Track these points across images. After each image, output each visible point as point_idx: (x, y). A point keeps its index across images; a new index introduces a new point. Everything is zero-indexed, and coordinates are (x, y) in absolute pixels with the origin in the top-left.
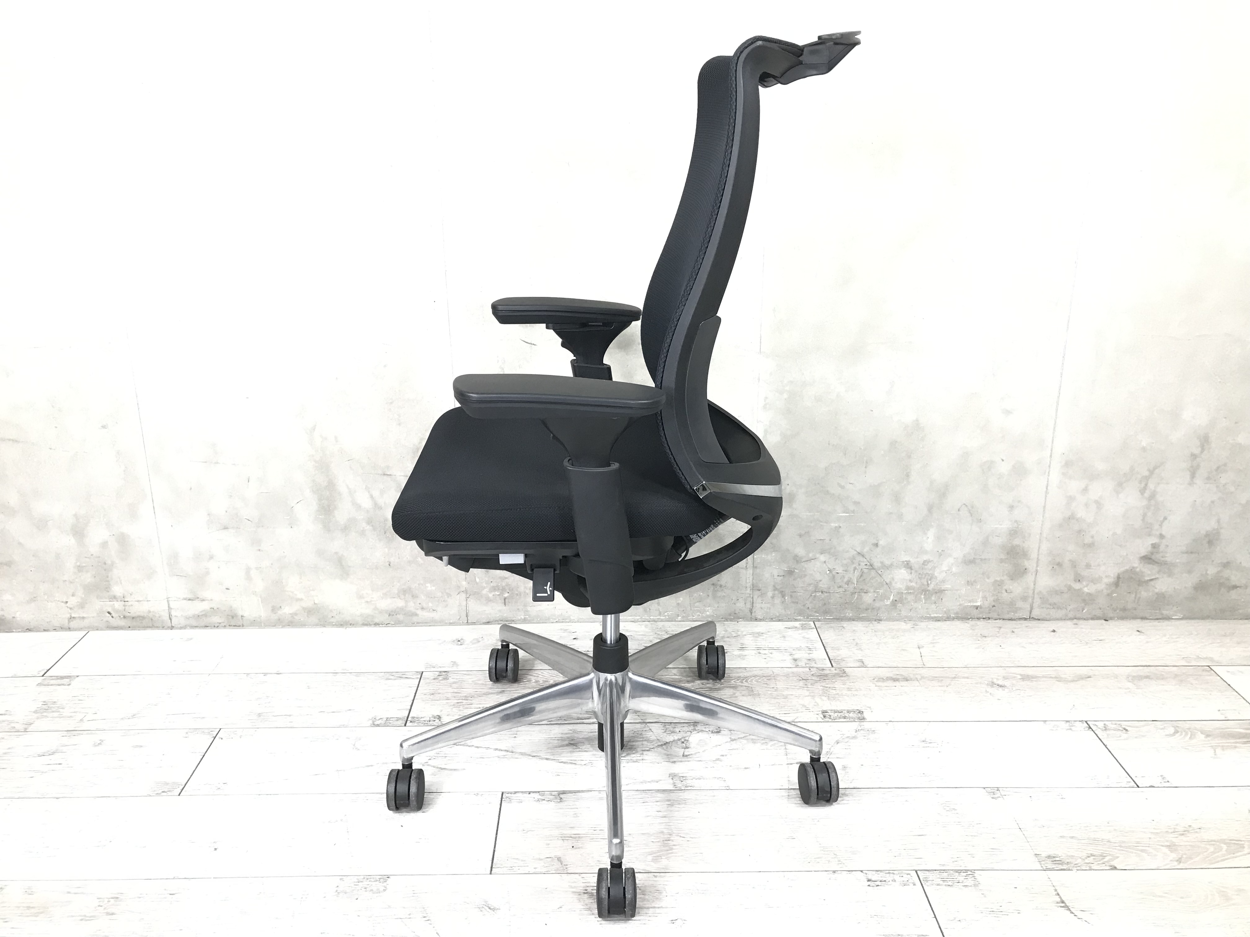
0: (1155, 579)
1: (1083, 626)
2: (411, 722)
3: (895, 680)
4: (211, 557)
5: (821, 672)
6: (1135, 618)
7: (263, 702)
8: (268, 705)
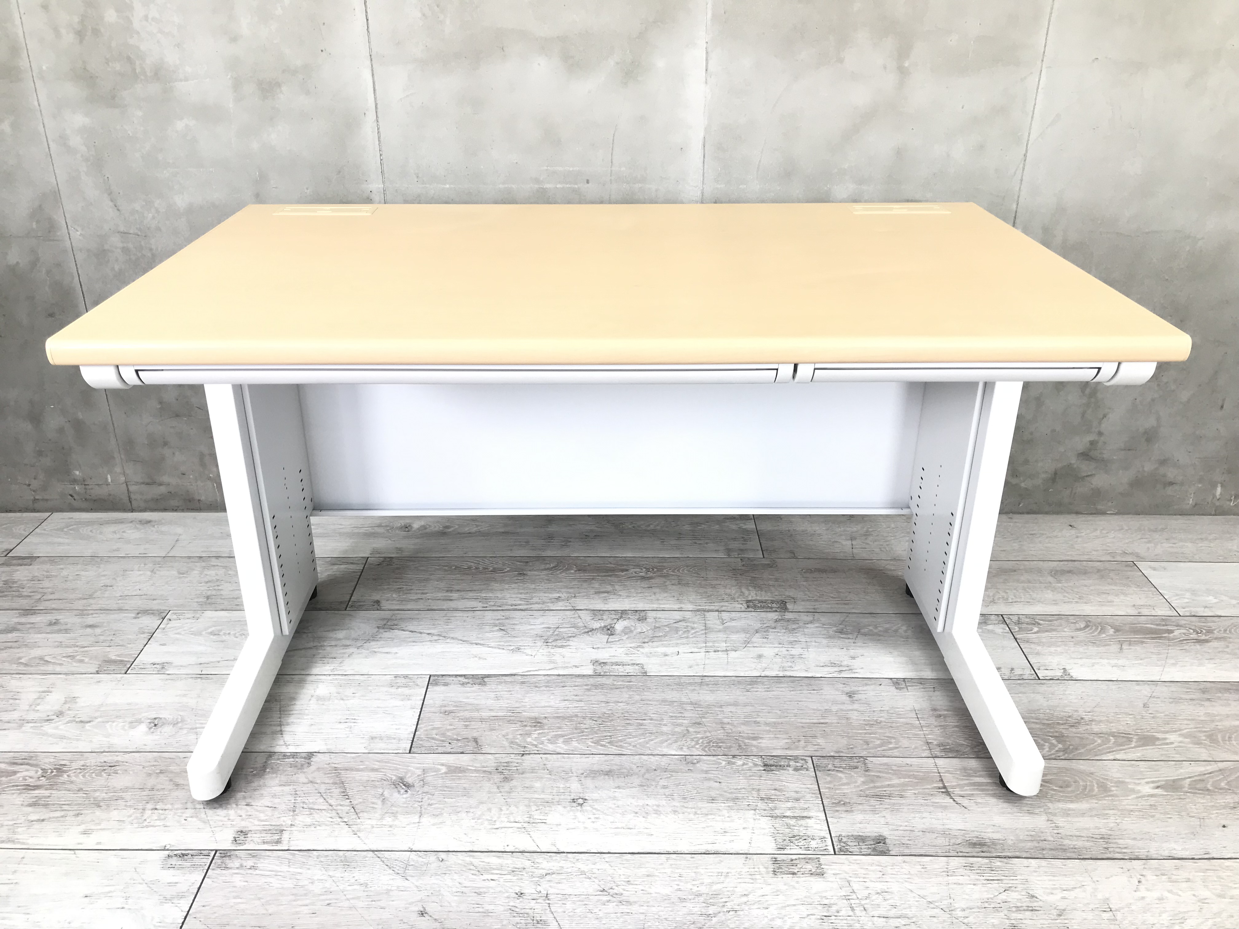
0: (1091, 475)
1: (1017, 521)
2: (351, 606)
3: (823, 572)
4: (165, 444)
5: (752, 563)
6: (1070, 512)
7: (212, 585)
8: (216, 588)
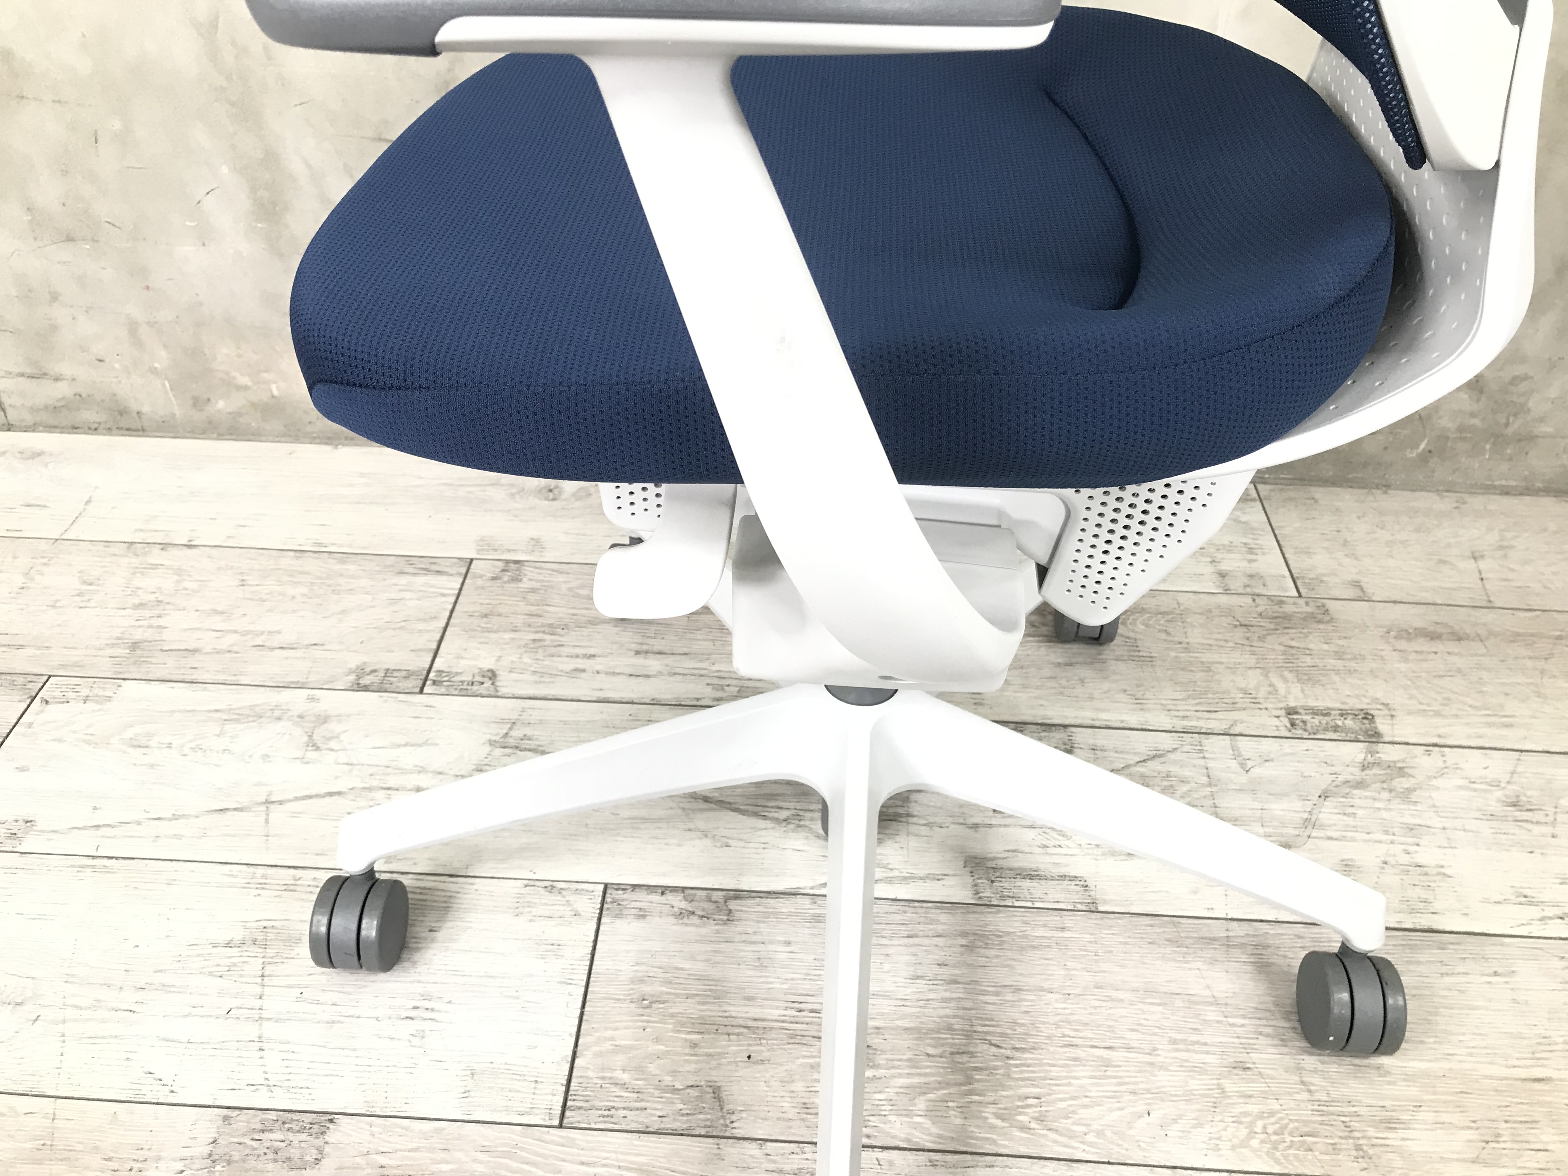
2: (434, 682)
3: (1434, 637)
4: (54, 297)
5: (1276, 608)
7: (147, 613)
8: (155, 622)
